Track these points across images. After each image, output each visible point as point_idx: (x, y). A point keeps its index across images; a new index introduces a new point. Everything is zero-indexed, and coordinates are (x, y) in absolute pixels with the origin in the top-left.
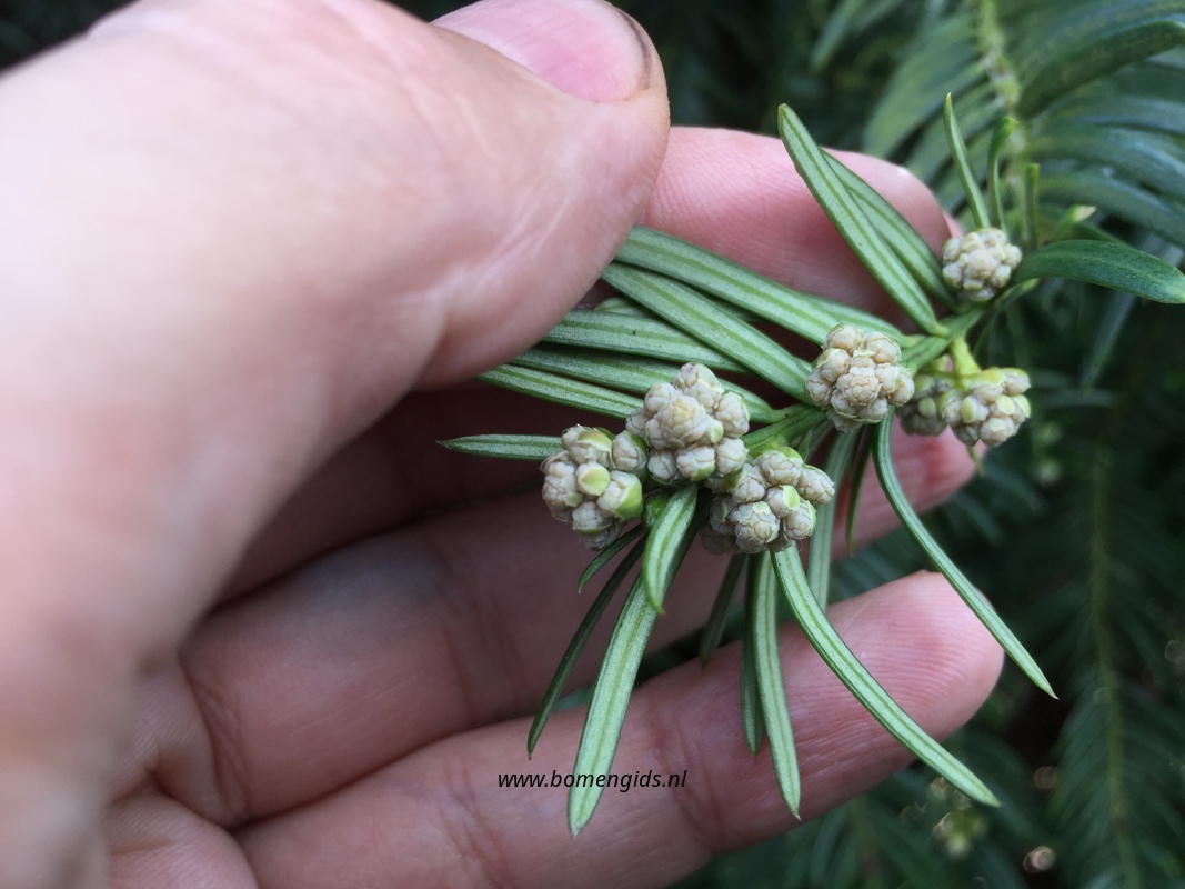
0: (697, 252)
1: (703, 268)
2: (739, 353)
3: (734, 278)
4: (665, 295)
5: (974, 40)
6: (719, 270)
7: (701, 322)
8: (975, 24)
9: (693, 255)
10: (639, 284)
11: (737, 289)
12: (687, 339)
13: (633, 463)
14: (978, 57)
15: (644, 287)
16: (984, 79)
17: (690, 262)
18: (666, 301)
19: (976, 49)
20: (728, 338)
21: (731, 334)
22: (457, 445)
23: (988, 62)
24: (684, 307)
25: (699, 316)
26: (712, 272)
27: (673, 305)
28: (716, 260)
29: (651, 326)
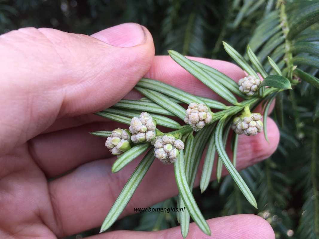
0: (167, 85)
1: (168, 89)
2: (173, 111)
3: (177, 92)
4: (157, 97)
5: (279, 18)
6: (172, 90)
7: (165, 103)
8: (279, 13)
9: (166, 86)
10: (150, 94)
11: (177, 95)
12: (161, 107)
13: (126, 137)
14: (279, 23)
15: (151, 95)
16: (281, 30)
17: (165, 88)
18: (157, 98)
19: (279, 21)
20: (171, 107)
21: (172, 106)
22: (93, 133)
23: (282, 25)
24: (161, 99)
25: (164, 102)
26: (170, 90)
27: (158, 99)
28: (172, 88)
29: (152, 105)
